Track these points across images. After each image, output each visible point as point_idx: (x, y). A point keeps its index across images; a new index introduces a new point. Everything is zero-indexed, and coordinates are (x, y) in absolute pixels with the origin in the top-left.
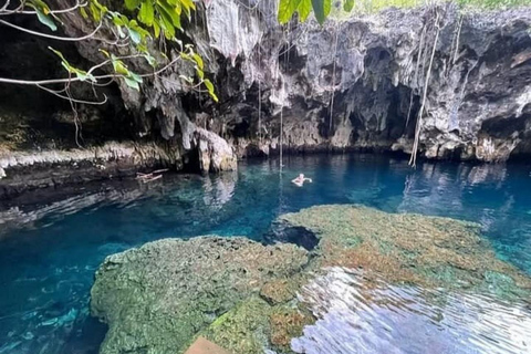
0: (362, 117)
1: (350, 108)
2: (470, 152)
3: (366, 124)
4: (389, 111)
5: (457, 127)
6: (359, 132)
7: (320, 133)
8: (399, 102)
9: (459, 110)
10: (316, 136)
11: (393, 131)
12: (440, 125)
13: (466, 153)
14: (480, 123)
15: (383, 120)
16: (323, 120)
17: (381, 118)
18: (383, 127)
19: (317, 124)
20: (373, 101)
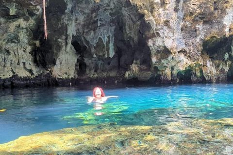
0: (88, 42)
1: (72, 30)
2: (198, 74)
3: (93, 50)
4: (115, 35)
5: (184, 46)
6: (87, 61)
7: (35, 61)
8: (124, 24)
9: (182, 29)
10: (30, 65)
11: (123, 59)
12: (169, 44)
13: (196, 75)
14: (201, 43)
15: (111, 45)
16: (38, 43)
17: (108, 43)
18: (112, 54)
19: (29, 49)
20: (96, 22)
